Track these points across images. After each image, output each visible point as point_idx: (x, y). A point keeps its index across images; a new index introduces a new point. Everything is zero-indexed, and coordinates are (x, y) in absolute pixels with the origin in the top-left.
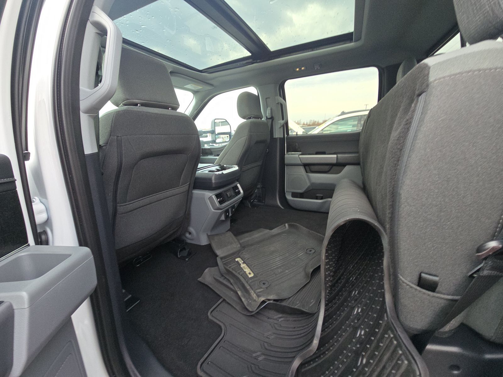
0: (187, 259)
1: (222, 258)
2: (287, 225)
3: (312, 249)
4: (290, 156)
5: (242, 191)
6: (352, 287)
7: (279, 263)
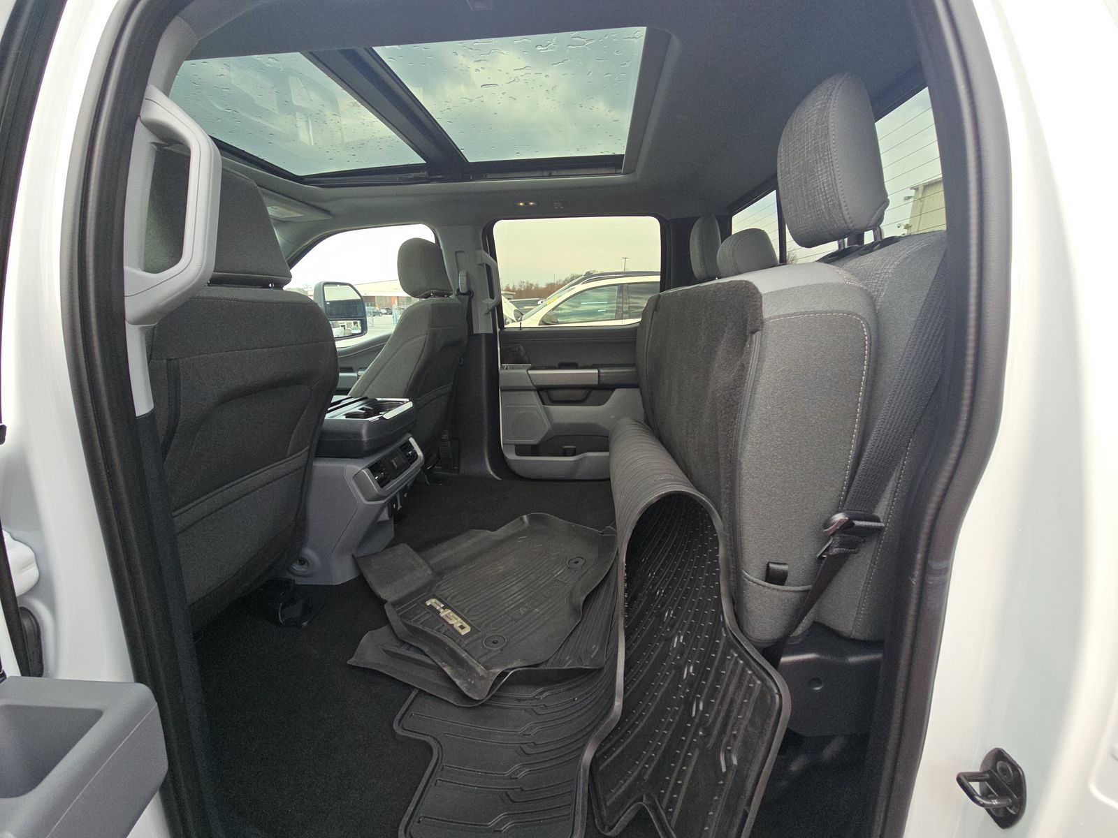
0: (305, 624)
1: (394, 604)
2: (525, 517)
3: (578, 559)
4: (509, 371)
5: (420, 453)
6: (662, 607)
7: (520, 597)
